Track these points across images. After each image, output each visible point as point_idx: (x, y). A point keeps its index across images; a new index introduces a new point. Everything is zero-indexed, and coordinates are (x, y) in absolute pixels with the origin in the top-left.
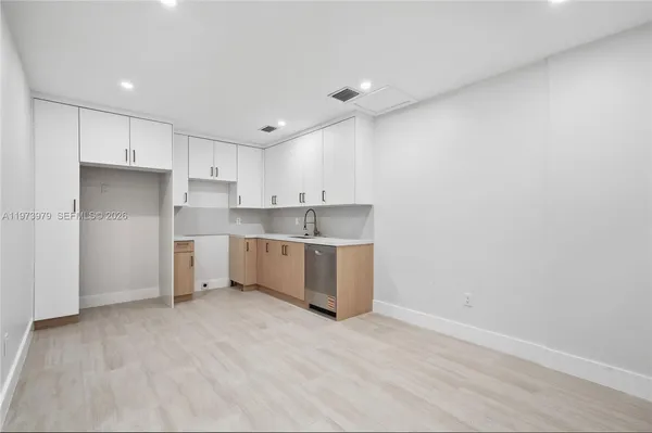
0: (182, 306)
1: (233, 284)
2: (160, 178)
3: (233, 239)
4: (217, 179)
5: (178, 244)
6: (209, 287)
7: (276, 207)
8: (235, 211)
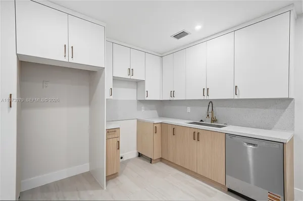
0: (111, 182)
1: (140, 155)
2: (90, 75)
3: (140, 123)
4: (132, 77)
5: (108, 131)
6: (124, 159)
7: (175, 99)
8: (142, 102)
